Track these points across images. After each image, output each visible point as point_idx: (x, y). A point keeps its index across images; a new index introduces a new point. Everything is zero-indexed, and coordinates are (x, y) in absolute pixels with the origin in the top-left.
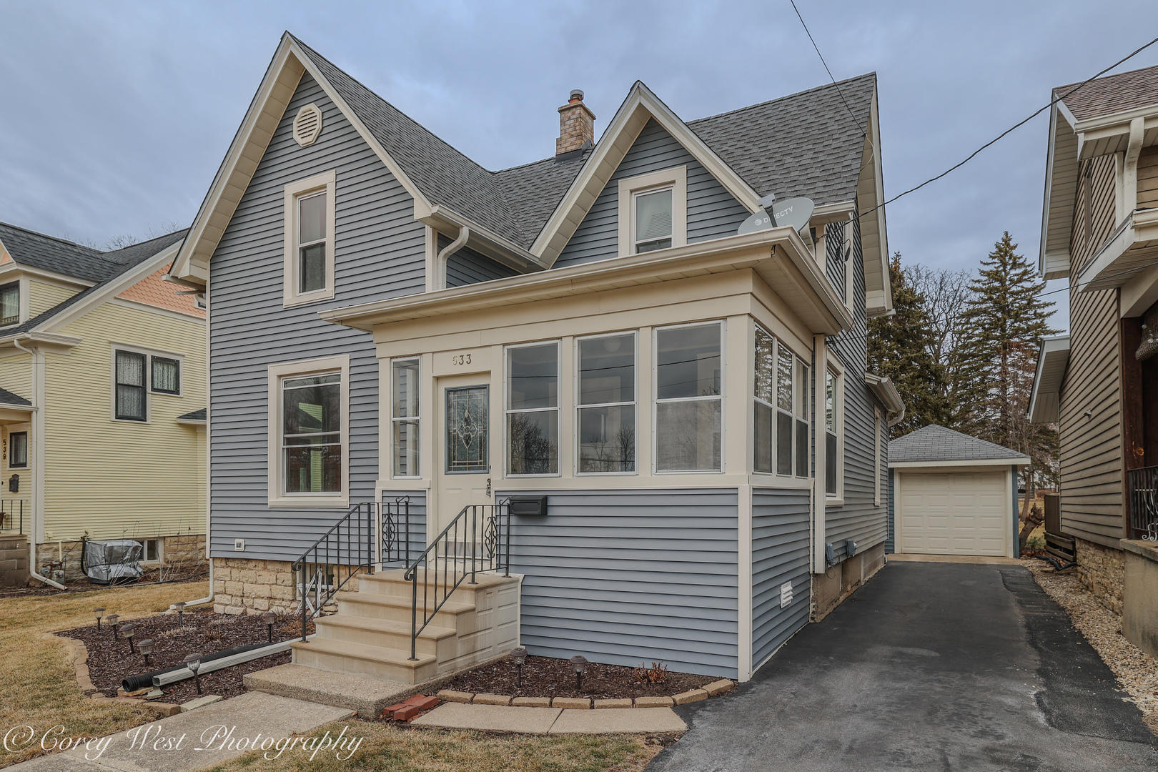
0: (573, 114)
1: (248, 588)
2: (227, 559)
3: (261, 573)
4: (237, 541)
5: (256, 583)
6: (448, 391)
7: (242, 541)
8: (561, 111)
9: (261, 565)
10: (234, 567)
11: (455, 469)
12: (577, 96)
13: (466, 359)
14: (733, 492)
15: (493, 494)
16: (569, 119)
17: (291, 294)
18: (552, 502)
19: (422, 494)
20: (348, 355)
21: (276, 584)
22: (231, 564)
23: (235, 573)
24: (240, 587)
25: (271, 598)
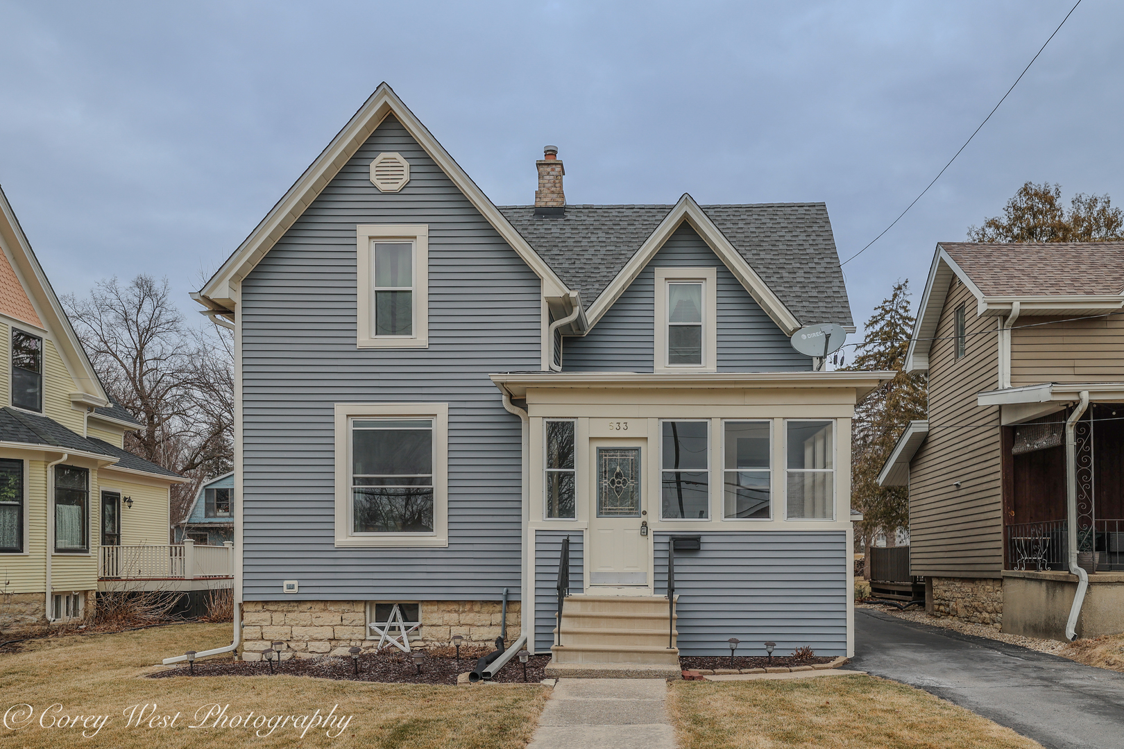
0: (553, 170)
1: (298, 631)
2: (266, 602)
3: (319, 614)
4: (286, 583)
5: (311, 625)
6: (600, 450)
7: (295, 583)
8: (539, 165)
9: (322, 606)
10: (276, 611)
11: (607, 513)
12: (551, 153)
13: (623, 426)
14: (843, 534)
15: (651, 534)
16: (548, 174)
17: (366, 336)
18: (703, 539)
19: (580, 533)
20: (447, 403)
21: (342, 625)
22: (271, 607)
23: (278, 617)
24: (286, 631)
25: (334, 639)
